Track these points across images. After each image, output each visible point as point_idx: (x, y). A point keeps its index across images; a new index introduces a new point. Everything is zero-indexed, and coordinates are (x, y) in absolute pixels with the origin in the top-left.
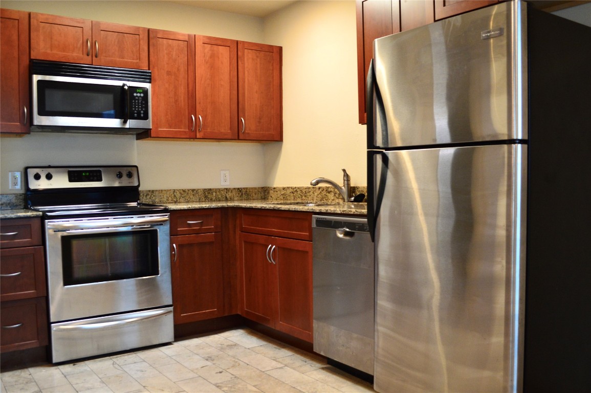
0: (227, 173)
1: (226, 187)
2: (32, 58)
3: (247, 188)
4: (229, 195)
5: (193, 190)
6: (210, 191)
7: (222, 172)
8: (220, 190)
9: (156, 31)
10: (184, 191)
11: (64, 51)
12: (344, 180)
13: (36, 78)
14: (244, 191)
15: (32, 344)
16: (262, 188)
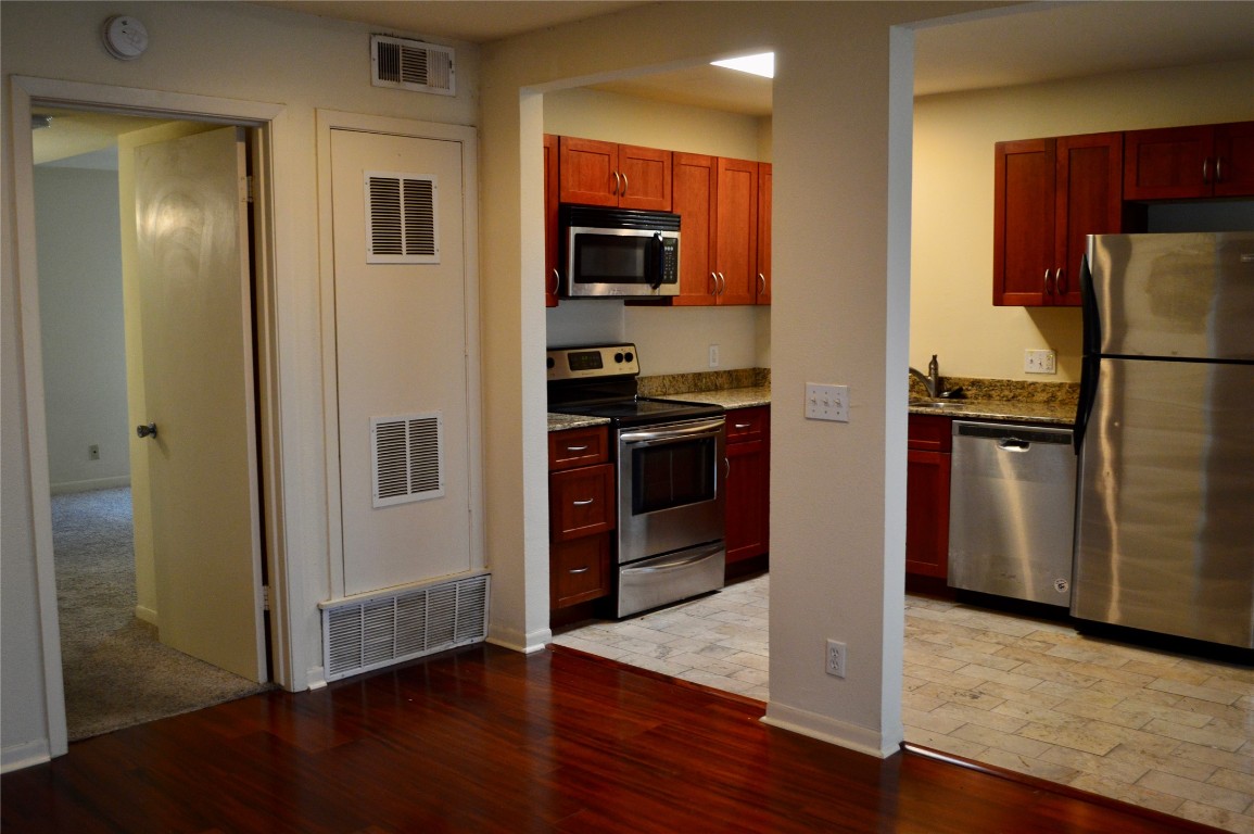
0: (716, 348)
1: (716, 370)
2: (562, 201)
3: (736, 371)
4: (719, 381)
5: (683, 376)
6: (698, 376)
7: (712, 348)
8: (708, 375)
9: (680, 155)
10: (673, 377)
11: (592, 189)
12: (930, 369)
13: (574, 231)
14: (734, 374)
15: (595, 593)
16: (754, 369)
